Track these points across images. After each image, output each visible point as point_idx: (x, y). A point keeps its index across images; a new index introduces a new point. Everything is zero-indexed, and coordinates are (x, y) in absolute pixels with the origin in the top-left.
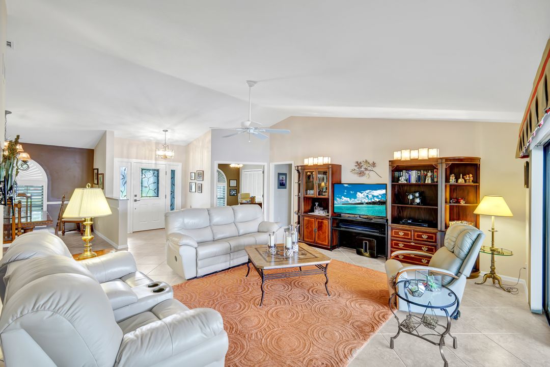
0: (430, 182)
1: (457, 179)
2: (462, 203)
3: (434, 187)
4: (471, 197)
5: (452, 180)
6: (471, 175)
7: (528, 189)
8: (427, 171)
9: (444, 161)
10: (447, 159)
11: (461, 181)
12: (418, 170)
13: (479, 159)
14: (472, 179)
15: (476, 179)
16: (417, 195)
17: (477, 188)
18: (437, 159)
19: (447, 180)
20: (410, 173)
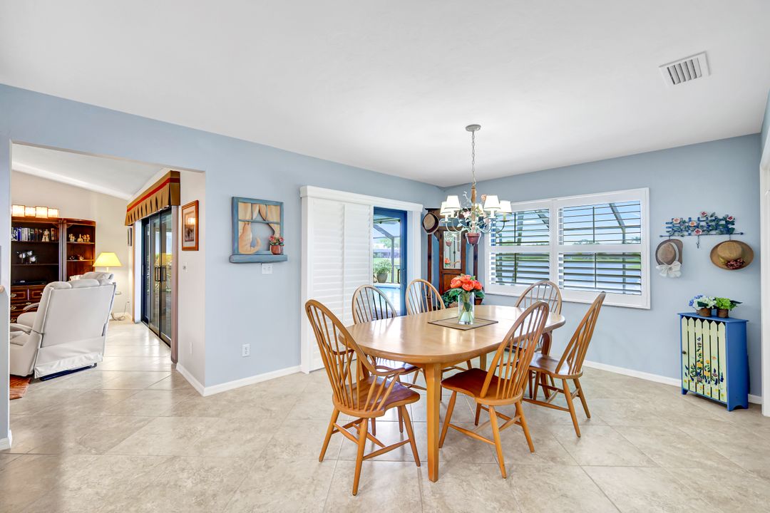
0: (47, 240)
1: (77, 237)
2: (81, 259)
3: (54, 245)
4: (88, 255)
5: (72, 239)
6: (88, 236)
7: (131, 248)
8: (44, 230)
9: (65, 221)
10: (68, 221)
11: (80, 240)
12: (31, 228)
13: (94, 222)
14: (89, 238)
15: (93, 239)
16: (30, 253)
17: (93, 247)
18: (58, 220)
19: (68, 239)
20: (20, 230)
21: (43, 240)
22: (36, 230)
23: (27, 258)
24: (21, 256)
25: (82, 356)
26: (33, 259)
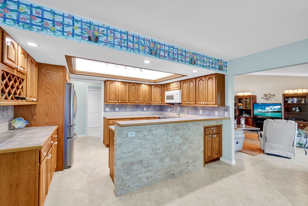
0: (304, 103)
3: (306, 105)
8: (302, 98)
12: (297, 98)
16: (297, 108)
18: (307, 94)
20: (293, 99)
21: (302, 103)
22: (300, 98)
23: (295, 110)
24: (293, 109)
25: (284, 152)
26: (298, 110)
